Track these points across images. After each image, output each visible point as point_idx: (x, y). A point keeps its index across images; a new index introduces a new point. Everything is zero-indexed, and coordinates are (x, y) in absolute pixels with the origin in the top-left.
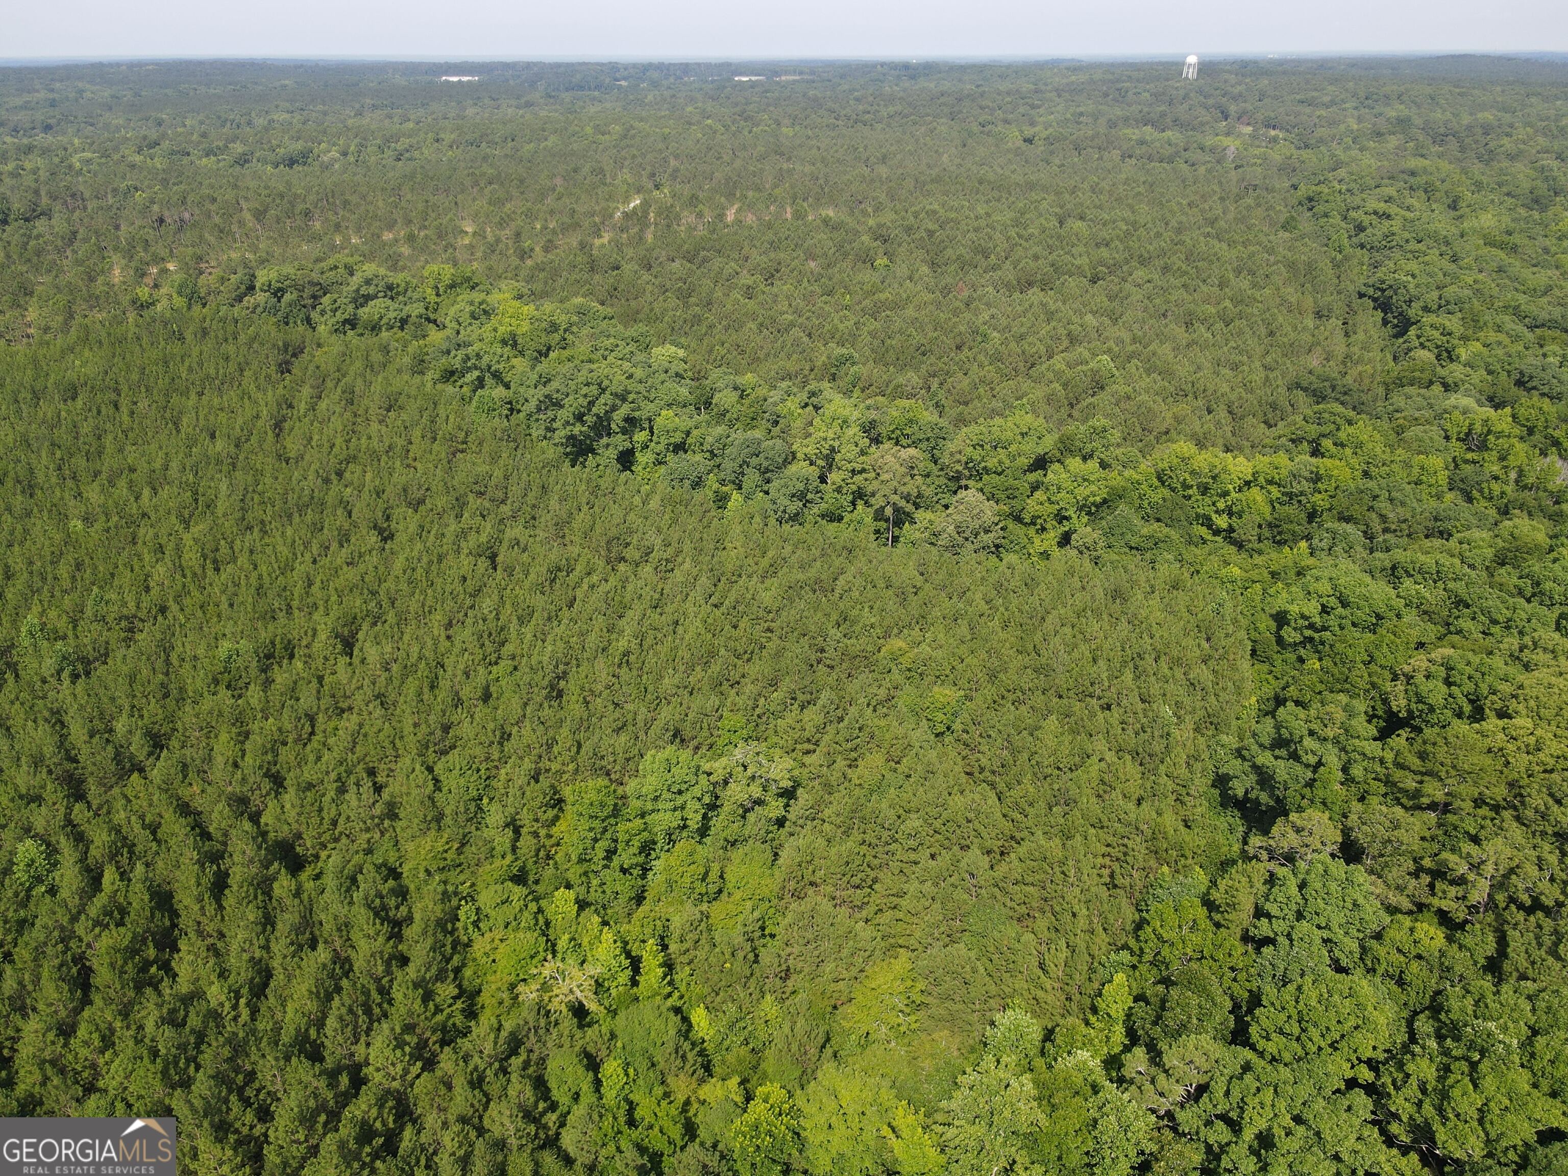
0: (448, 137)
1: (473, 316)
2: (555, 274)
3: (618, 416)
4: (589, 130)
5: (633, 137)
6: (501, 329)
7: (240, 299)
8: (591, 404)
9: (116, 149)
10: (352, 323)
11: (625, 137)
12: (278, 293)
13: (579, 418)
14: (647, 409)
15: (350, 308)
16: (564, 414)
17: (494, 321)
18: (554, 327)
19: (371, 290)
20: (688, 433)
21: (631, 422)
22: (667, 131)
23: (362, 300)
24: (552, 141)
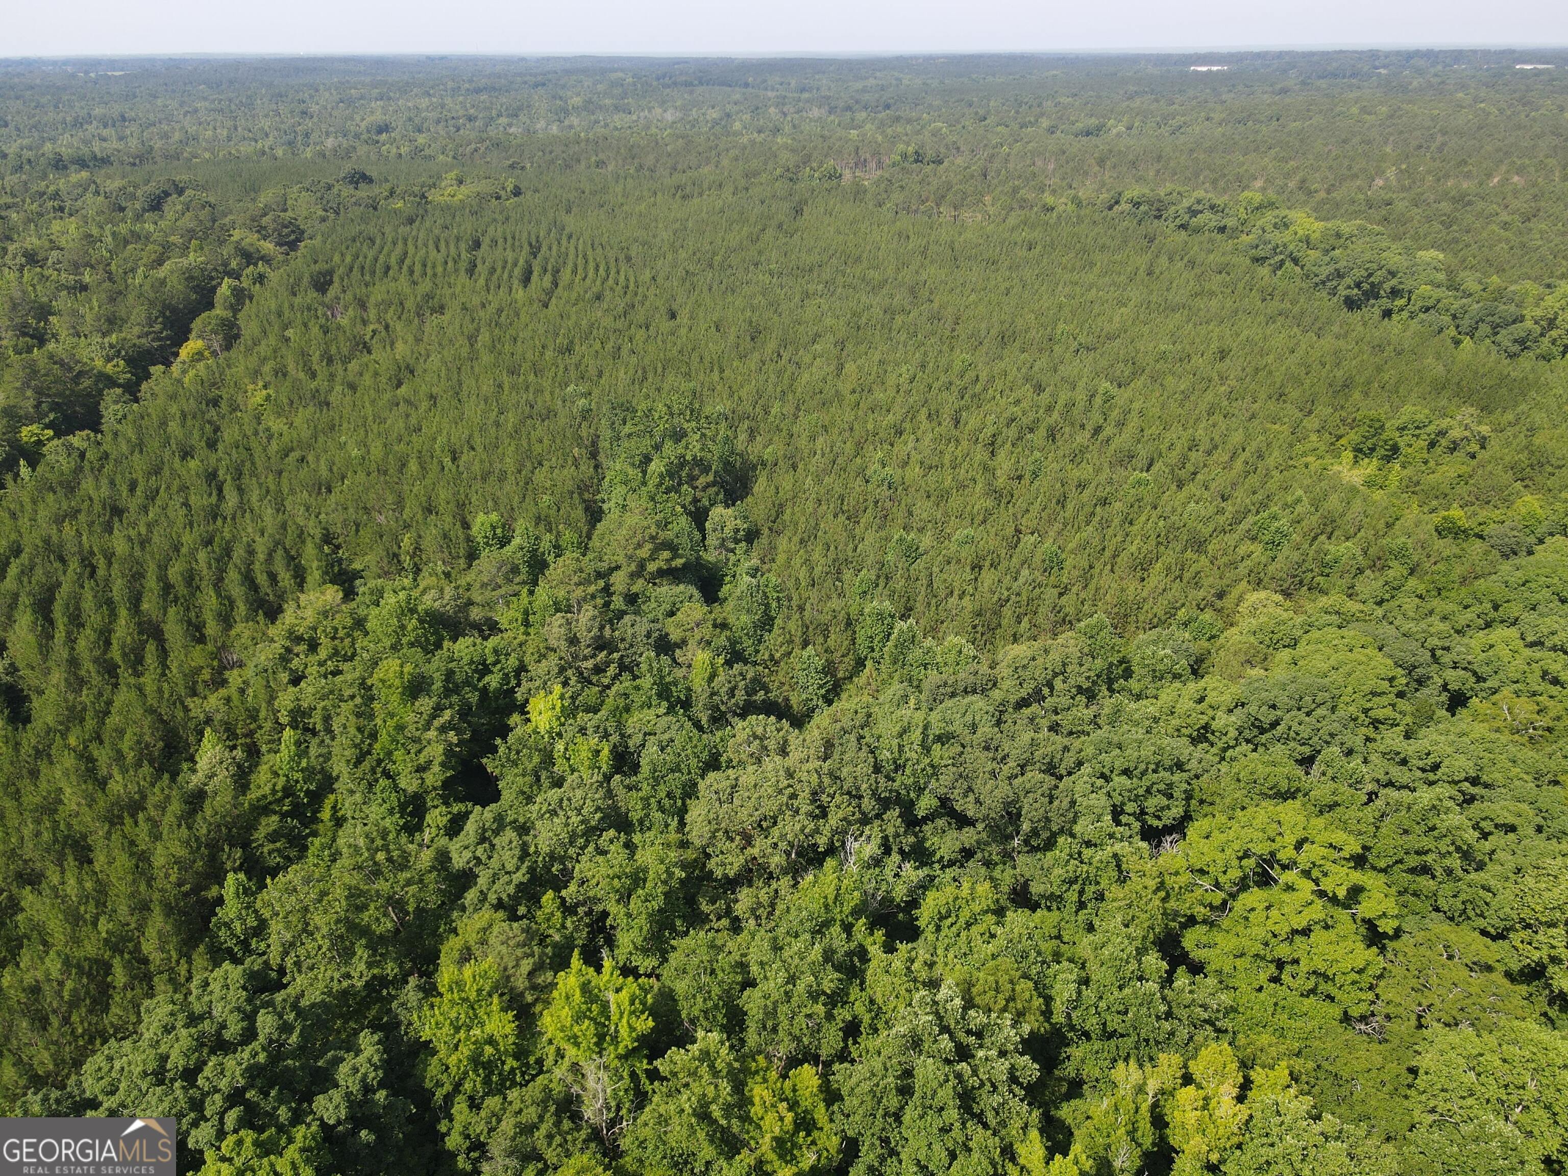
0: (1217, 116)
1: (1275, 226)
2: (1337, 205)
3: (1387, 286)
4: (1355, 110)
5: (1400, 117)
6: (1300, 232)
7: (1110, 208)
8: (1370, 275)
9: (958, 121)
10: (1183, 227)
11: (1391, 117)
12: (1137, 205)
13: (1358, 285)
14: (1408, 284)
15: (1187, 217)
16: (1348, 281)
17: (1292, 228)
18: (1338, 235)
19: (1200, 207)
20: (1439, 301)
21: (1395, 293)
22: (1436, 112)
23: (1194, 213)
24: (1317, 119)
